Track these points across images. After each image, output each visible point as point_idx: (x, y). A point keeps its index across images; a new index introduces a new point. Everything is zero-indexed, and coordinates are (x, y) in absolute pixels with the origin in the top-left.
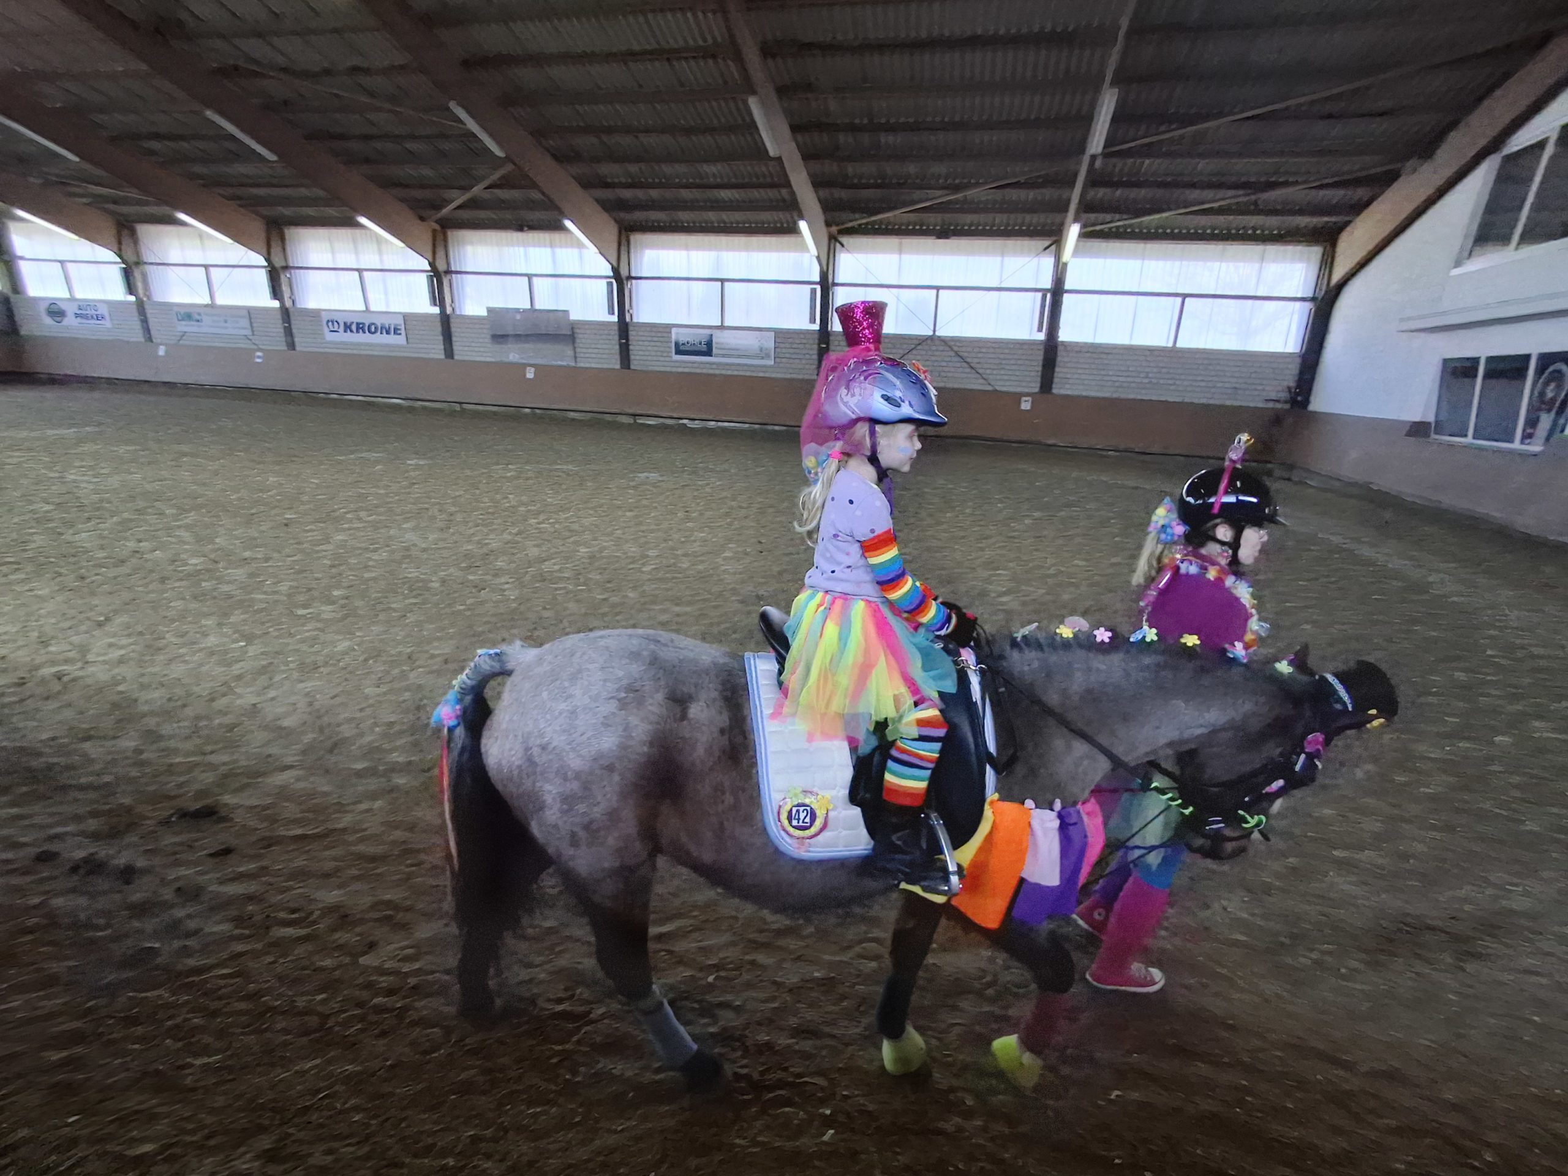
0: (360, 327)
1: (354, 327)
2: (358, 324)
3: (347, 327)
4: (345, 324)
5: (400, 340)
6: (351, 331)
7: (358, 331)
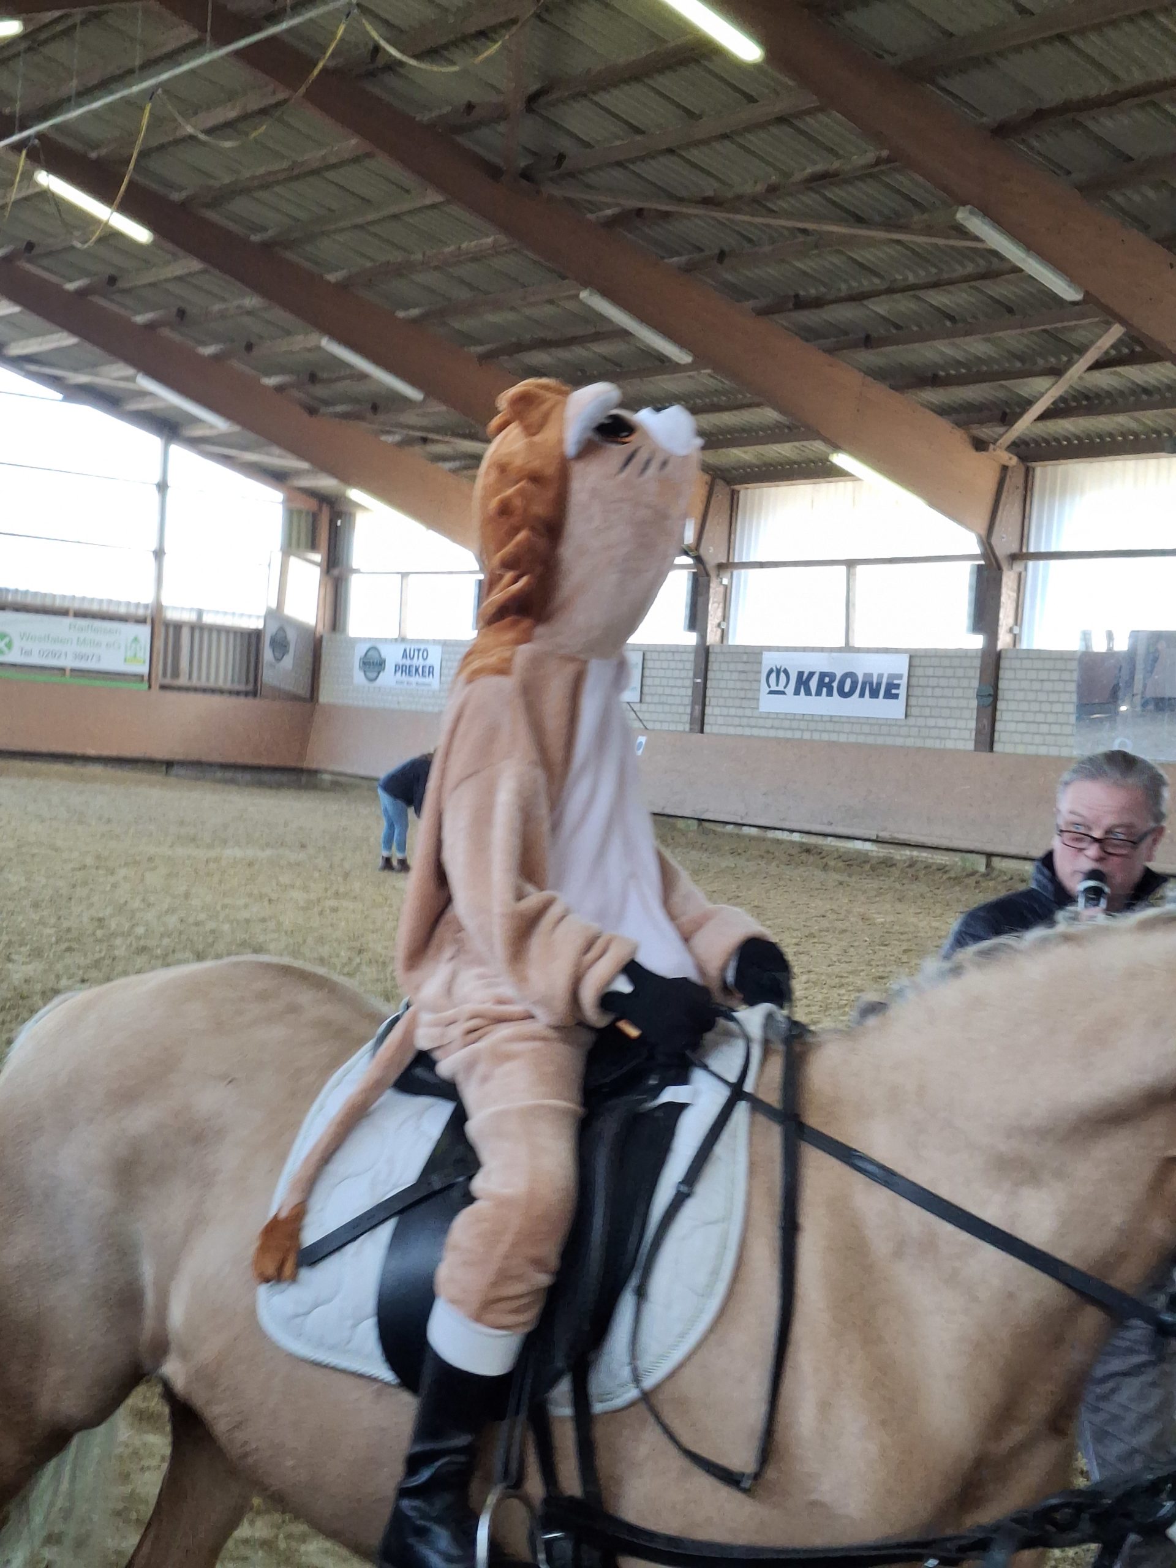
0: (826, 684)
1: (813, 684)
2: (823, 675)
3: (803, 682)
4: (800, 674)
5: (893, 709)
6: (808, 692)
7: (819, 693)
